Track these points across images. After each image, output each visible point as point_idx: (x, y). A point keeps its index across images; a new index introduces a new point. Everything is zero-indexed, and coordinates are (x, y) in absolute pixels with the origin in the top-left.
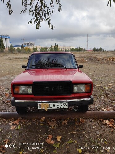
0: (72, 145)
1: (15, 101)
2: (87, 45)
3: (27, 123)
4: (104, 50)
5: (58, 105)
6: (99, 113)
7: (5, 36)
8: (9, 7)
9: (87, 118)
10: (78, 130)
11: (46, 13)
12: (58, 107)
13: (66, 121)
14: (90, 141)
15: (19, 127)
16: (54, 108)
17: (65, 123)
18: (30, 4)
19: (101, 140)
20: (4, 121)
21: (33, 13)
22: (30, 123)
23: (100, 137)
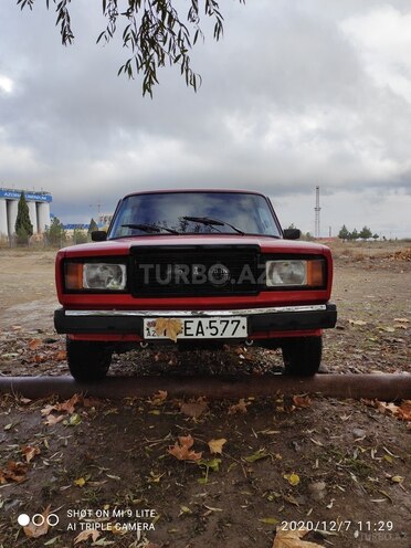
0: (266, 463)
1: (68, 313)
2: (317, 222)
3: (105, 409)
4: (376, 237)
5: (213, 324)
6: (361, 381)
7: (37, 194)
8: (62, 20)
9: (317, 396)
10: (285, 427)
11: (176, 38)
12: (214, 331)
13: (242, 404)
14: (329, 455)
15: (74, 419)
16: (200, 336)
17: (239, 411)
18: (128, 14)
19: (369, 451)
20: (22, 404)
21: (136, 40)
22: (114, 410)
23: (368, 444)
